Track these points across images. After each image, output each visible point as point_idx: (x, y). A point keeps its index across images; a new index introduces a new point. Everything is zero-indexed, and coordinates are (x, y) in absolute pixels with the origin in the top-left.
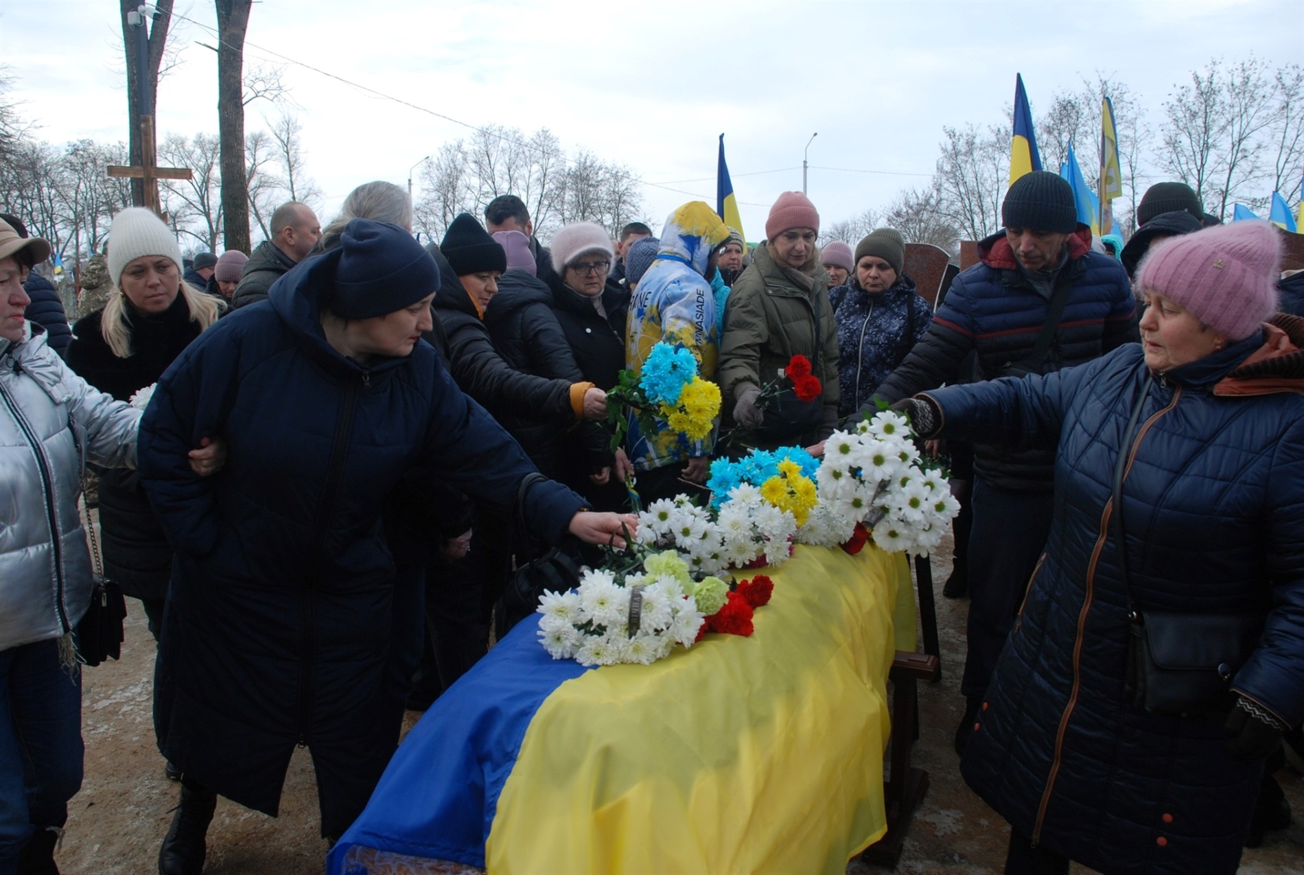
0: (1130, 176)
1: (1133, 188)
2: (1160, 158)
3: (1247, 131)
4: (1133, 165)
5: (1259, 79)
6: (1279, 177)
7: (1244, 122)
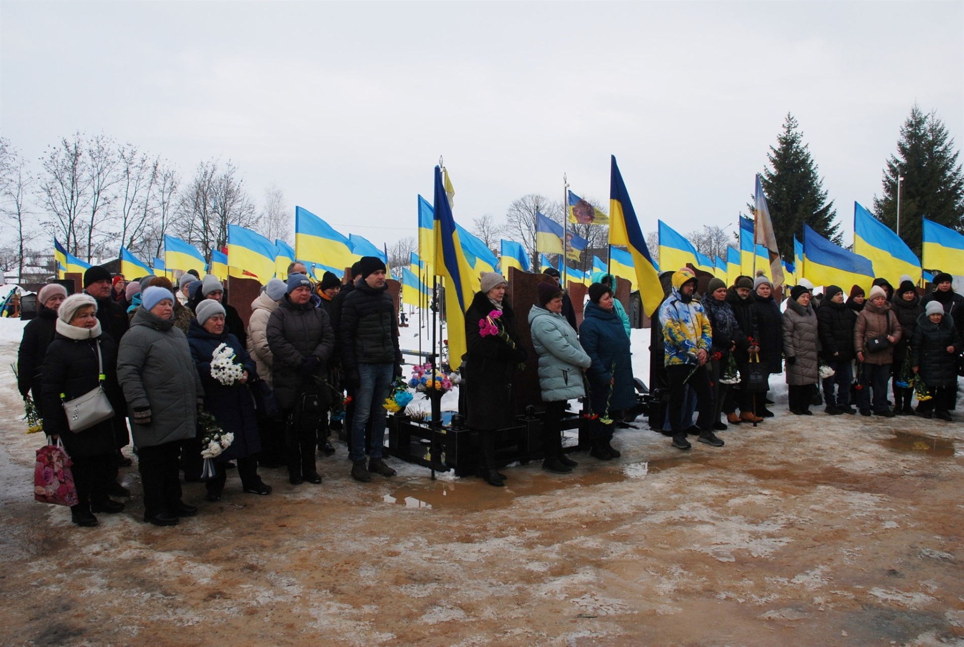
0: (17, 211)
1: (20, 221)
2: (40, 198)
3: (104, 185)
4: (19, 203)
5: (109, 150)
6: (126, 219)
7: (101, 180)
